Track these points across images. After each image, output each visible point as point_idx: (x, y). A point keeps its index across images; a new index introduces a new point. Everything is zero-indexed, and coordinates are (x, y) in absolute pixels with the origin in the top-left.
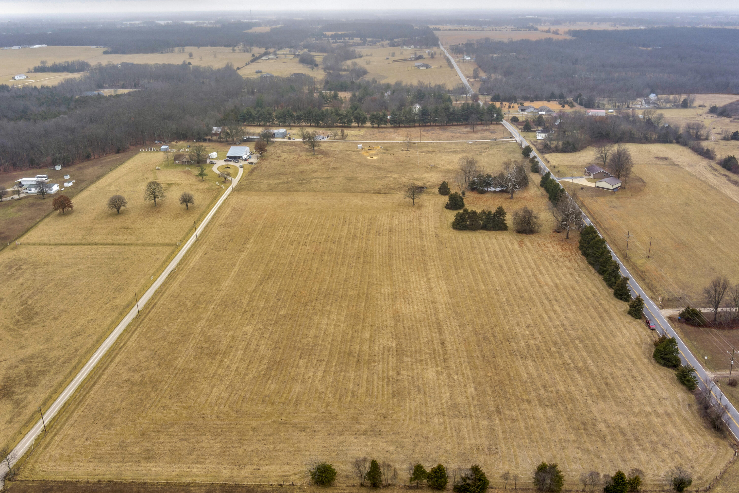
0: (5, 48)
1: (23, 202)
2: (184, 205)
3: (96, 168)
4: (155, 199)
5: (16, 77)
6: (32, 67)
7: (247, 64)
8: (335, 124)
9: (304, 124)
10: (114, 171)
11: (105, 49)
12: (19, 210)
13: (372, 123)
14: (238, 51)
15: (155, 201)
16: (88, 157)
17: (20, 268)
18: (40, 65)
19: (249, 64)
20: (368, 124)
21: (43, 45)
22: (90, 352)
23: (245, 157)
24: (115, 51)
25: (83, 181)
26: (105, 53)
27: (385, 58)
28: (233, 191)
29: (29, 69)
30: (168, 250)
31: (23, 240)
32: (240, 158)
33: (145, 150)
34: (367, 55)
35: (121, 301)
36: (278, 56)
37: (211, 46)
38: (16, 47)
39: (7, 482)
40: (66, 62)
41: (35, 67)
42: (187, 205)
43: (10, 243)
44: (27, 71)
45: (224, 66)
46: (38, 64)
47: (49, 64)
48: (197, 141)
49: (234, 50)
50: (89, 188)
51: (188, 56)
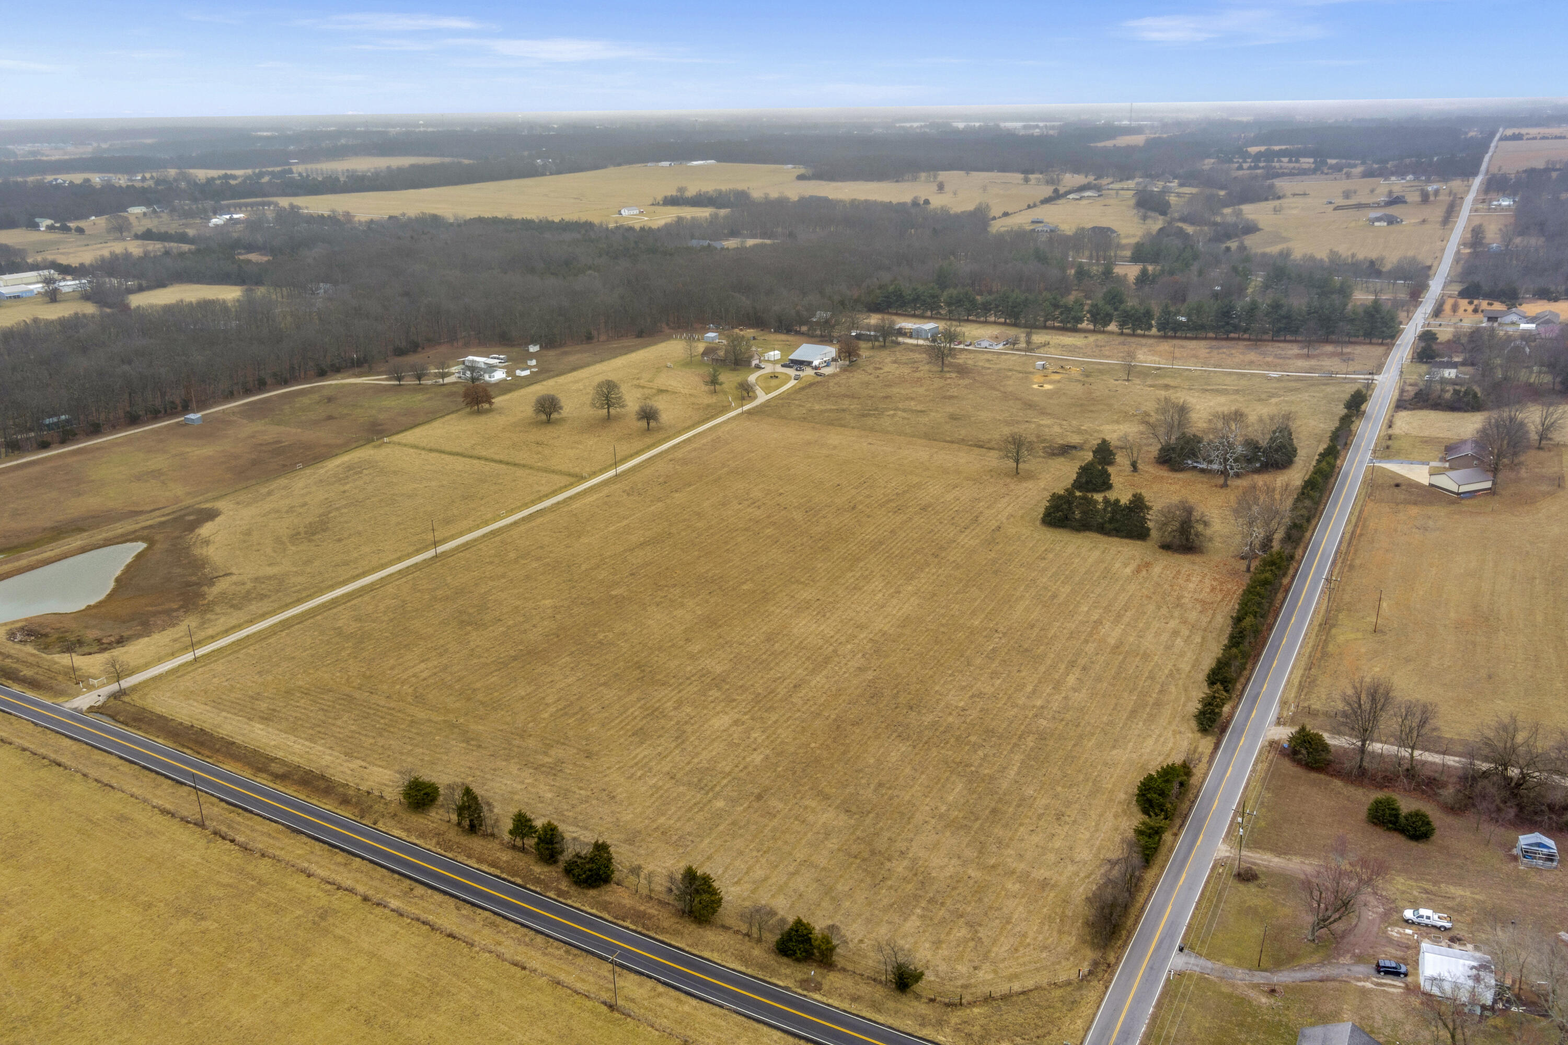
0: (649, 164)
1: (443, 389)
2: (644, 424)
3: (586, 355)
4: (608, 408)
5: (622, 212)
6: (660, 198)
7: (1029, 207)
8: (1049, 323)
9: (992, 319)
10: (606, 363)
11: (801, 170)
12: (430, 399)
13: (1122, 325)
14: (1033, 182)
15: (609, 412)
16: (589, 338)
17: (361, 472)
18: (674, 193)
19: (1035, 206)
20: (1113, 327)
21: (709, 162)
22: (332, 587)
23: (816, 363)
24: (819, 176)
25: (548, 371)
26: (801, 177)
27: (1325, 201)
28: (743, 413)
29: (655, 199)
30: (564, 480)
31: (396, 438)
32: (809, 364)
33: (681, 337)
34: (1294, 195)
35: (439, 535)
36: (1104, 192)
37: (999, 171)
38: (666, 164)
39: (112, 699)
40: (715, 190)
41: (666, 197)
42: (648, 424)
43: (378, 439)
44: (650, 201)
45: (970, 207)
46: (672, 192)
47: (691, 192)
48: (775, 331)
49: (1027, 180)
50: (545, 383)
51: (936, 188)
